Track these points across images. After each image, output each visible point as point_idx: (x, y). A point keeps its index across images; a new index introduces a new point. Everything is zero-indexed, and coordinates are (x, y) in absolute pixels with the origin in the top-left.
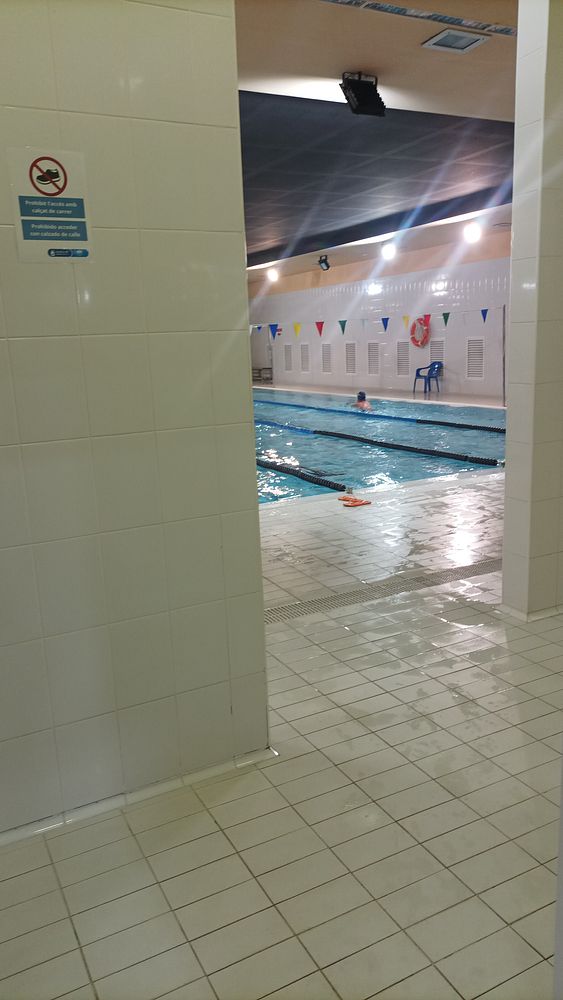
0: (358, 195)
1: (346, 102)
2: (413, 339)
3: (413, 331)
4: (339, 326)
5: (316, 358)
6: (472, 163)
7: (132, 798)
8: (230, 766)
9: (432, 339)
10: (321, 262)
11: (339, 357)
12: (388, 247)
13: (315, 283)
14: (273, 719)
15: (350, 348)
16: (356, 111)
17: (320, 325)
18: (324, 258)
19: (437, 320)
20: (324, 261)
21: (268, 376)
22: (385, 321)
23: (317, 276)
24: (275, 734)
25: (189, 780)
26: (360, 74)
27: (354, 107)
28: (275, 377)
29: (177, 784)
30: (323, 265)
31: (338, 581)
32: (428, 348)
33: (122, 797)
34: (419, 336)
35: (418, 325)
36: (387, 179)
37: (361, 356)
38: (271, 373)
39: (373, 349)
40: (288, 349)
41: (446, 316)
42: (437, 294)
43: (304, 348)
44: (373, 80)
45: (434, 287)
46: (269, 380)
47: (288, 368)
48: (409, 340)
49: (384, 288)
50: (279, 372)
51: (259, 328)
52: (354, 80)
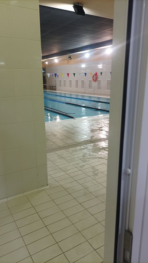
0: (79, 39)
1: (74, 11)
2: (93, 79)
3: (93, 78)
4: (73, 75)
5: (68, 83)
6: (109, 32)
7: (9, 199)
8: (36, 190)
9: (98, 80)
10: (69, 57)
11: (74, 84)
12: (87, 54)
13: (68, 63)
14: (49, 177)
15: (77, 81)
16: (77, 14)
17: (68, 74)
18: (70, 56)
19: (99, 74)
20: (70, 57)
21: (55, 88)
22: (85, 74)
23: (68, 62)
24: (49, 182)
25: (25, 194)
26: (78, 3)
27: (77, 13)
28: (57, 89)
29: (22, 195)
30: (70, 58)
31: (69, 142)
32: (97, 82)
33: (6, 198)
34: (94, 79)
35: (94, 76)
36: (87, 35)
37: (80, 84)
38: (56, 88)
39: (83, 82)
40: (60, 81)
41: (101, 73)
42: (99, 68)
43: (65, 81)
44: (82, 5)
45: (99, 66)
46: (55, 89)
47: (60, 86)
48: (92, 80)
49: (86, 65)
50: (57, 87)
51: (52, 75)
52: (77, 5)
